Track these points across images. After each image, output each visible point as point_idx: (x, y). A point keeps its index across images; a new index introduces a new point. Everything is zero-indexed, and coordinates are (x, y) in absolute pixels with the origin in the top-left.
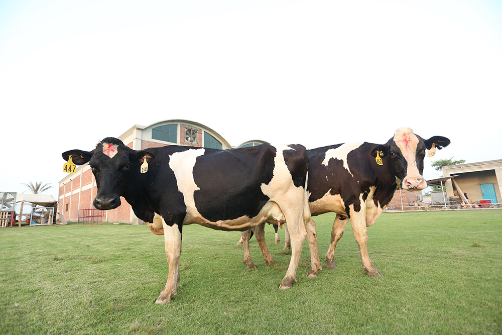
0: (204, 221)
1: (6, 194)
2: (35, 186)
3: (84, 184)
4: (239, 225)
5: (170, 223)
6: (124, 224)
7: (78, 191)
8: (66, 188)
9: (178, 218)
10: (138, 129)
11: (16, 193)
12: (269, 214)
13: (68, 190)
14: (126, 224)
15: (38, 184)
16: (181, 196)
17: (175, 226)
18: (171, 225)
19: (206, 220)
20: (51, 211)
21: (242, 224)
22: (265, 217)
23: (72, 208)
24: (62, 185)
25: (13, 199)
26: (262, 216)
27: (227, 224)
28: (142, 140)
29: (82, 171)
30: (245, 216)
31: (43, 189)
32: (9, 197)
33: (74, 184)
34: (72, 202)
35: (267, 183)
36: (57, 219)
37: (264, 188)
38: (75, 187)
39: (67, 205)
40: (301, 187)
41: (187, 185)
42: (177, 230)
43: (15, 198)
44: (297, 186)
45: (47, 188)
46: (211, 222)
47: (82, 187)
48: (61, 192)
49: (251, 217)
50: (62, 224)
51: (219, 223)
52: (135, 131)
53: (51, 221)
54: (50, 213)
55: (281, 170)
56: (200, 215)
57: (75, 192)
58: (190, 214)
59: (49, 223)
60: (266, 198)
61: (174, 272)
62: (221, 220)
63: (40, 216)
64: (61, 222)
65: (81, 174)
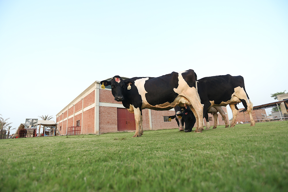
0: (150, 106)
1: (33, 120)
2: (44, 117)
3: (69, 115)
4: (165, 106)
5: (136, 107)
6: (91, 134)
7: (66, 119)
8: (60, 118)
9: (139, 105)
10: (97, 83)
11: (37, 119)
12: (180, 101)
13: (61, 119)
14: (93, 134)
15: (46, 116)
16: (140, 96)
17: (138, 108)
18: (137, 108)
19: (151, 105)
20: (54, 128)
21: (167, 106)
22: (178, 103)
23: (63, 128)
24: (58, 116)
25: (36, 123)
26: (176, 103)
27: (160, 106)
28: (100, 89)
29: (68, 108)
30: (167, 102)
31: (48, 119)
32: (34, 121)
33: (64, 115)
34: (63, 125)
35: (176, 88)
36: (57, 133)
37: (175, 90)
38: (65, 117)
39: (61, 127)
40: (193, 87)
41: (142, 91)
42: (139, 110)
43: (37, 122)
44: (191, 87)
45: (51, 119)
46: (153, 106)
47: (68, 117)
48: (57, 120)
49: (170, 103)
50: (59, 136)
51: (157, 106)
52: (96, 84)
53: (54, 134)
54: (54, 130)
55: (182, 81)
56: (148, 104)
57: (64, 120)
58: (144, 103)
59: (53, 135)
60: (177, 95)
61: (138, 127)
62: (157, 104)
63: (49, 132)
64: (58, 135)
65: (68, 110)
